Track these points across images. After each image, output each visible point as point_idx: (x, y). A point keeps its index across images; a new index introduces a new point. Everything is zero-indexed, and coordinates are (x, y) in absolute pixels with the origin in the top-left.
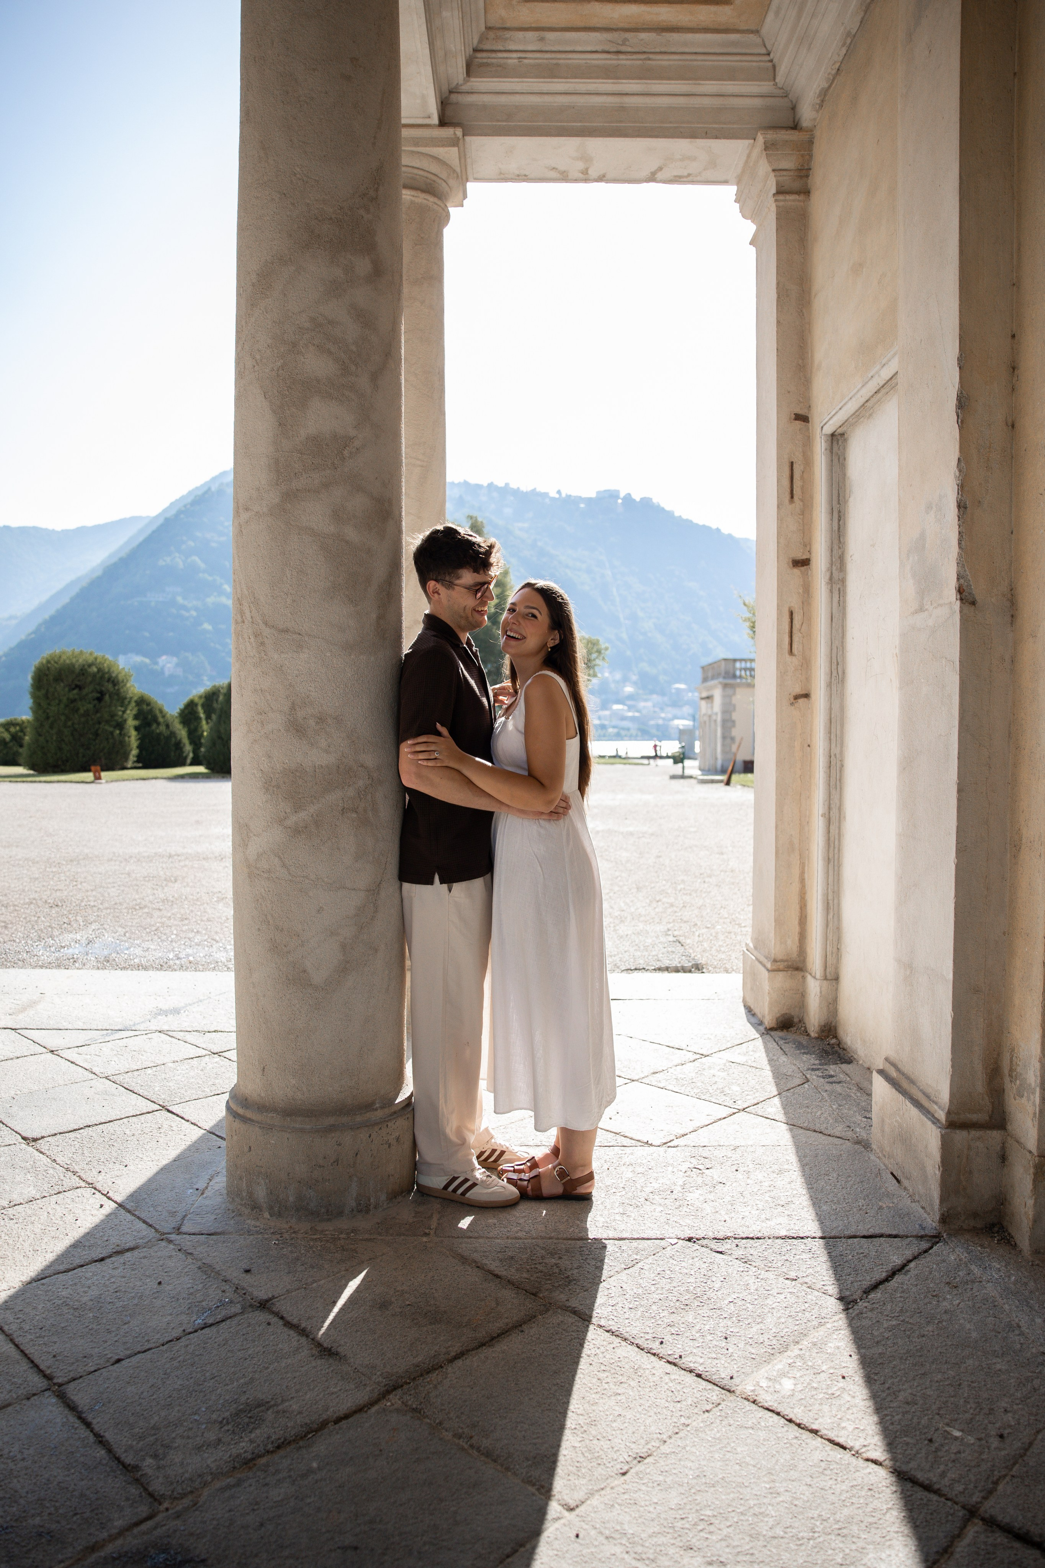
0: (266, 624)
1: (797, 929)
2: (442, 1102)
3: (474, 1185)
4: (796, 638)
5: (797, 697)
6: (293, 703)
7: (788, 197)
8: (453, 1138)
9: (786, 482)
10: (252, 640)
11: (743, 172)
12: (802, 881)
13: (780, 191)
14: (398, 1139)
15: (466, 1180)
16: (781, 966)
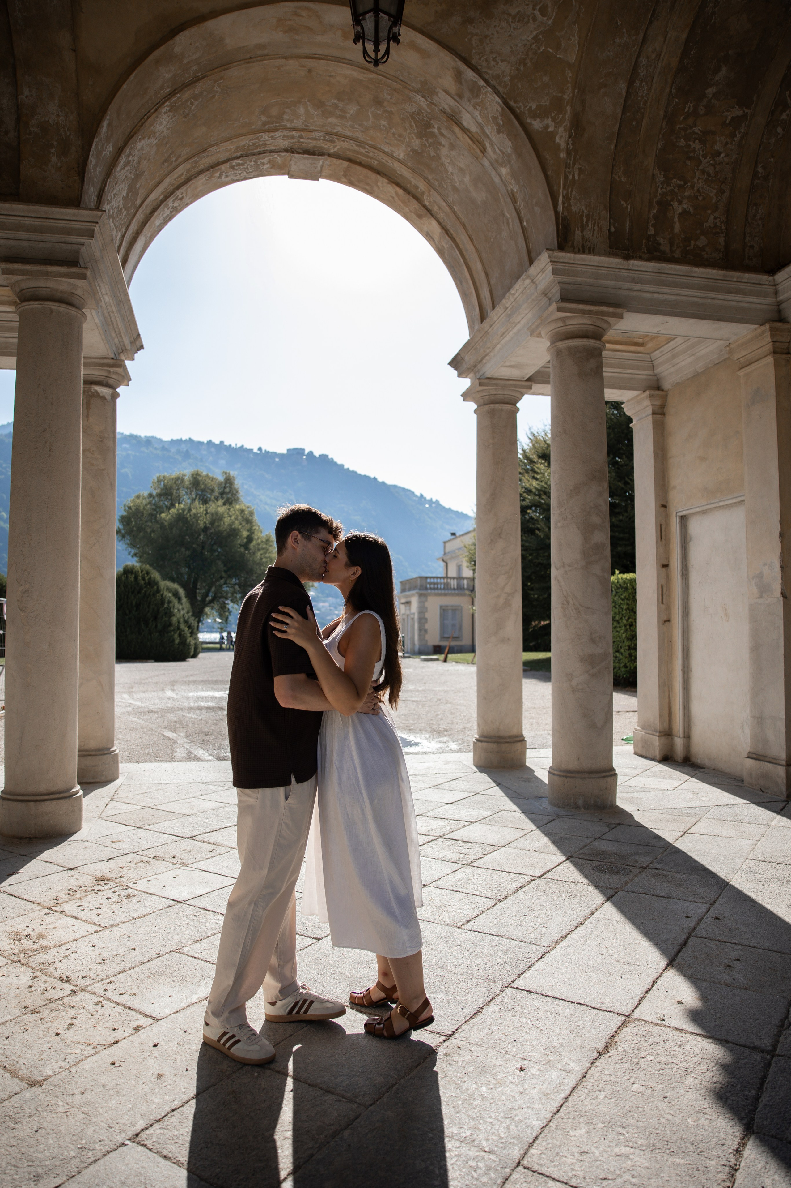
1: (667, 718)
4: (664, 597)
5: (665, 621)
7: (657, 416)
9: (659, 533)
11: (632, 399)
12: (669, 698)
13: (654, 413)
16: (663, 734)
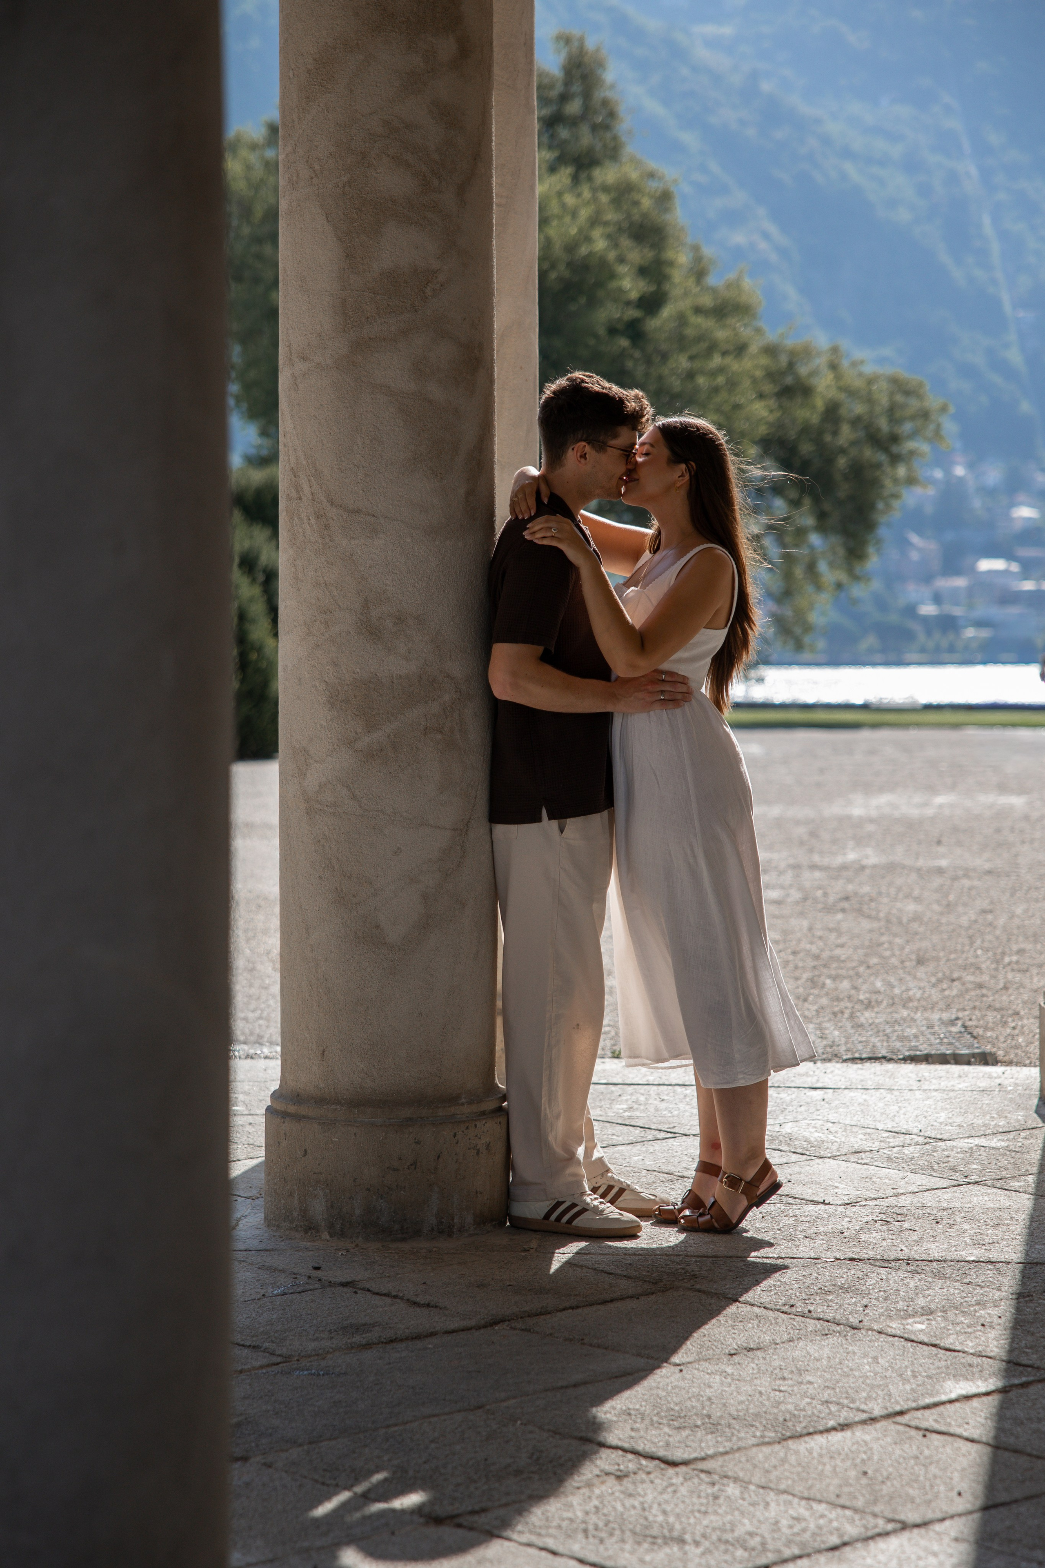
0: (332, 502)
2: (544, 1099)
3: (584, 1210)
6: (366, 600)
8: (559, 1150)
10: (313, 521)
14: (488, 1146)
15: (574, 1205)
